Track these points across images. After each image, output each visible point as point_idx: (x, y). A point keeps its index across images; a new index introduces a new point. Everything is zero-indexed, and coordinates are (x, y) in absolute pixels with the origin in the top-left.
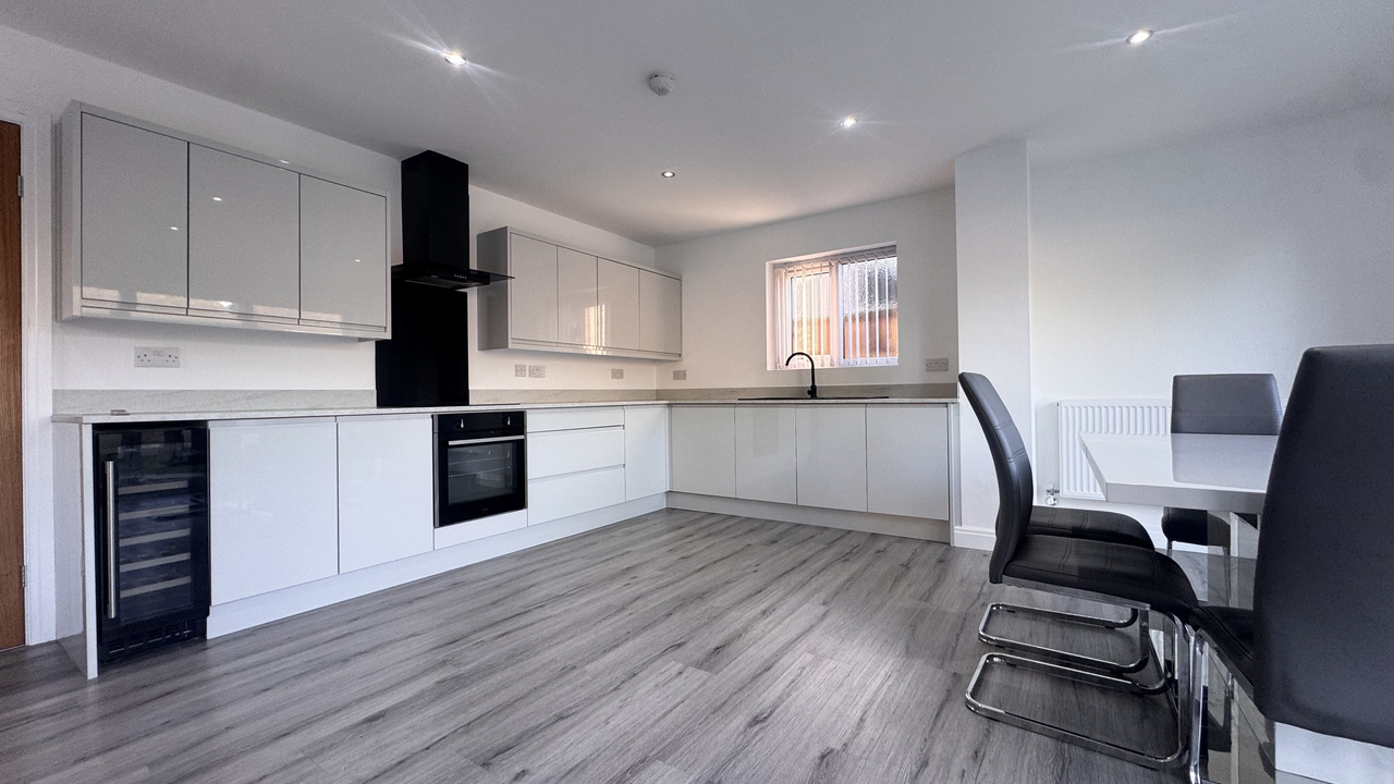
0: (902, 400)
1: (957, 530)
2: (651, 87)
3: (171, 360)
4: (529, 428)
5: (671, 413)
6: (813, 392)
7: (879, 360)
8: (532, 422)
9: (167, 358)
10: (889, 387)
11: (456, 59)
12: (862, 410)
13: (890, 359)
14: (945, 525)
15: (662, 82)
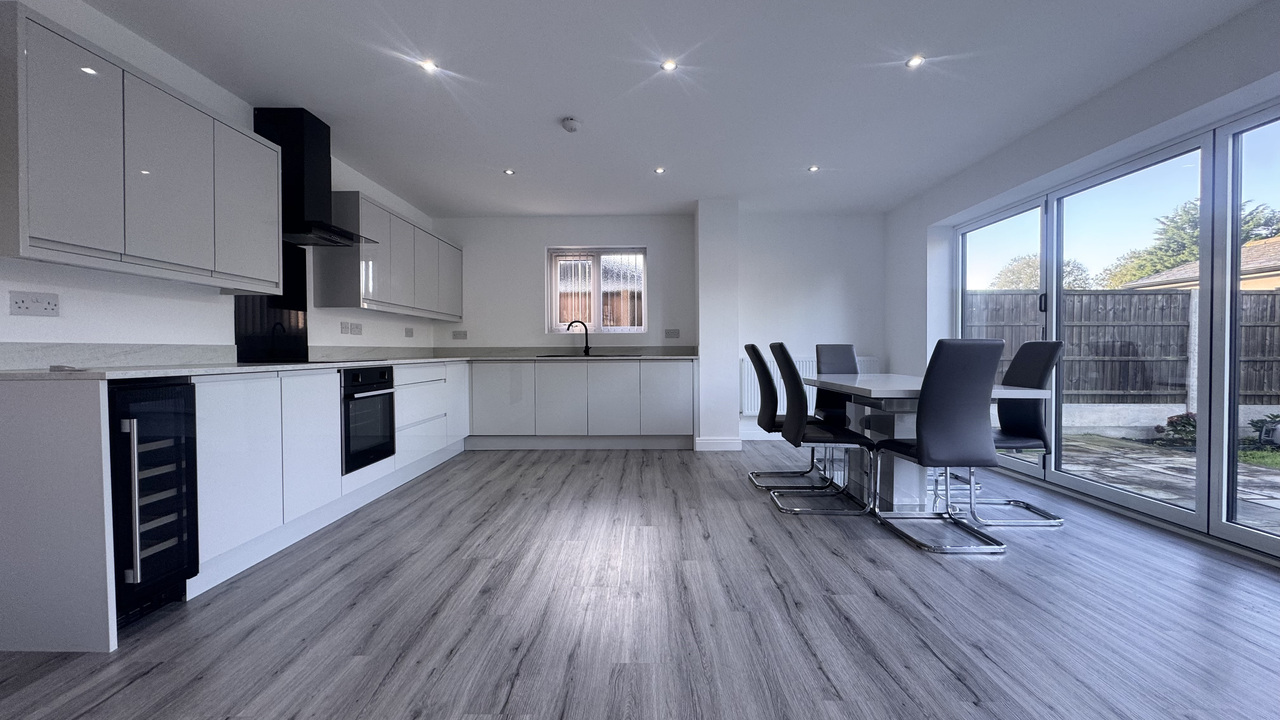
0: (648, 357)
1: (697, 440)
2: (564, 127)
3: (51, 307)
4: (395, 383)
5: (471, 369)
6: (587, 351)
7: (635, 329)
8: (399, 376)
9: (46, 305)
10: (641, 348)
11: (429, 66)
12: (636, 364)
13: (643, 329)
14: (691, 438)
15: (573, 124)
